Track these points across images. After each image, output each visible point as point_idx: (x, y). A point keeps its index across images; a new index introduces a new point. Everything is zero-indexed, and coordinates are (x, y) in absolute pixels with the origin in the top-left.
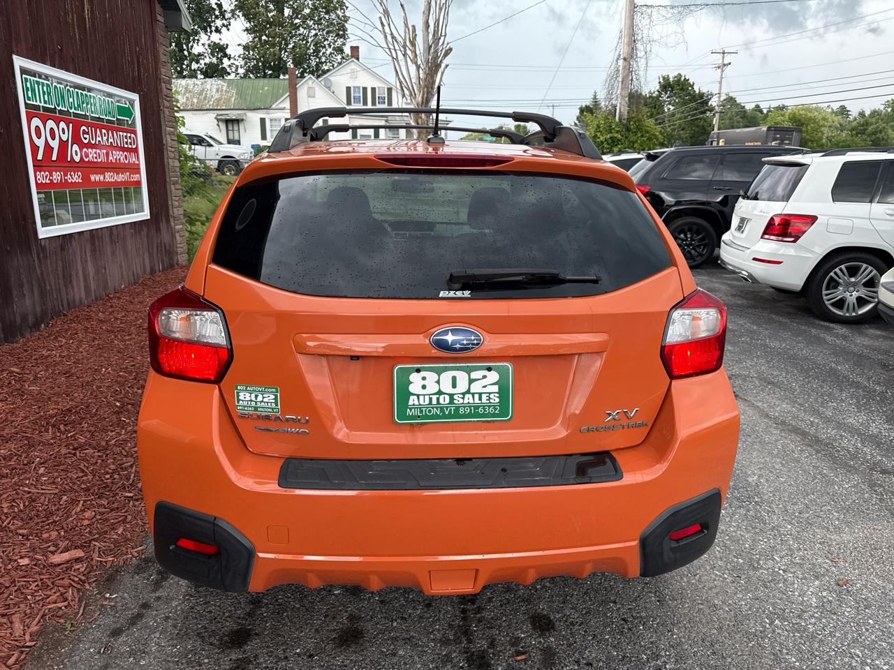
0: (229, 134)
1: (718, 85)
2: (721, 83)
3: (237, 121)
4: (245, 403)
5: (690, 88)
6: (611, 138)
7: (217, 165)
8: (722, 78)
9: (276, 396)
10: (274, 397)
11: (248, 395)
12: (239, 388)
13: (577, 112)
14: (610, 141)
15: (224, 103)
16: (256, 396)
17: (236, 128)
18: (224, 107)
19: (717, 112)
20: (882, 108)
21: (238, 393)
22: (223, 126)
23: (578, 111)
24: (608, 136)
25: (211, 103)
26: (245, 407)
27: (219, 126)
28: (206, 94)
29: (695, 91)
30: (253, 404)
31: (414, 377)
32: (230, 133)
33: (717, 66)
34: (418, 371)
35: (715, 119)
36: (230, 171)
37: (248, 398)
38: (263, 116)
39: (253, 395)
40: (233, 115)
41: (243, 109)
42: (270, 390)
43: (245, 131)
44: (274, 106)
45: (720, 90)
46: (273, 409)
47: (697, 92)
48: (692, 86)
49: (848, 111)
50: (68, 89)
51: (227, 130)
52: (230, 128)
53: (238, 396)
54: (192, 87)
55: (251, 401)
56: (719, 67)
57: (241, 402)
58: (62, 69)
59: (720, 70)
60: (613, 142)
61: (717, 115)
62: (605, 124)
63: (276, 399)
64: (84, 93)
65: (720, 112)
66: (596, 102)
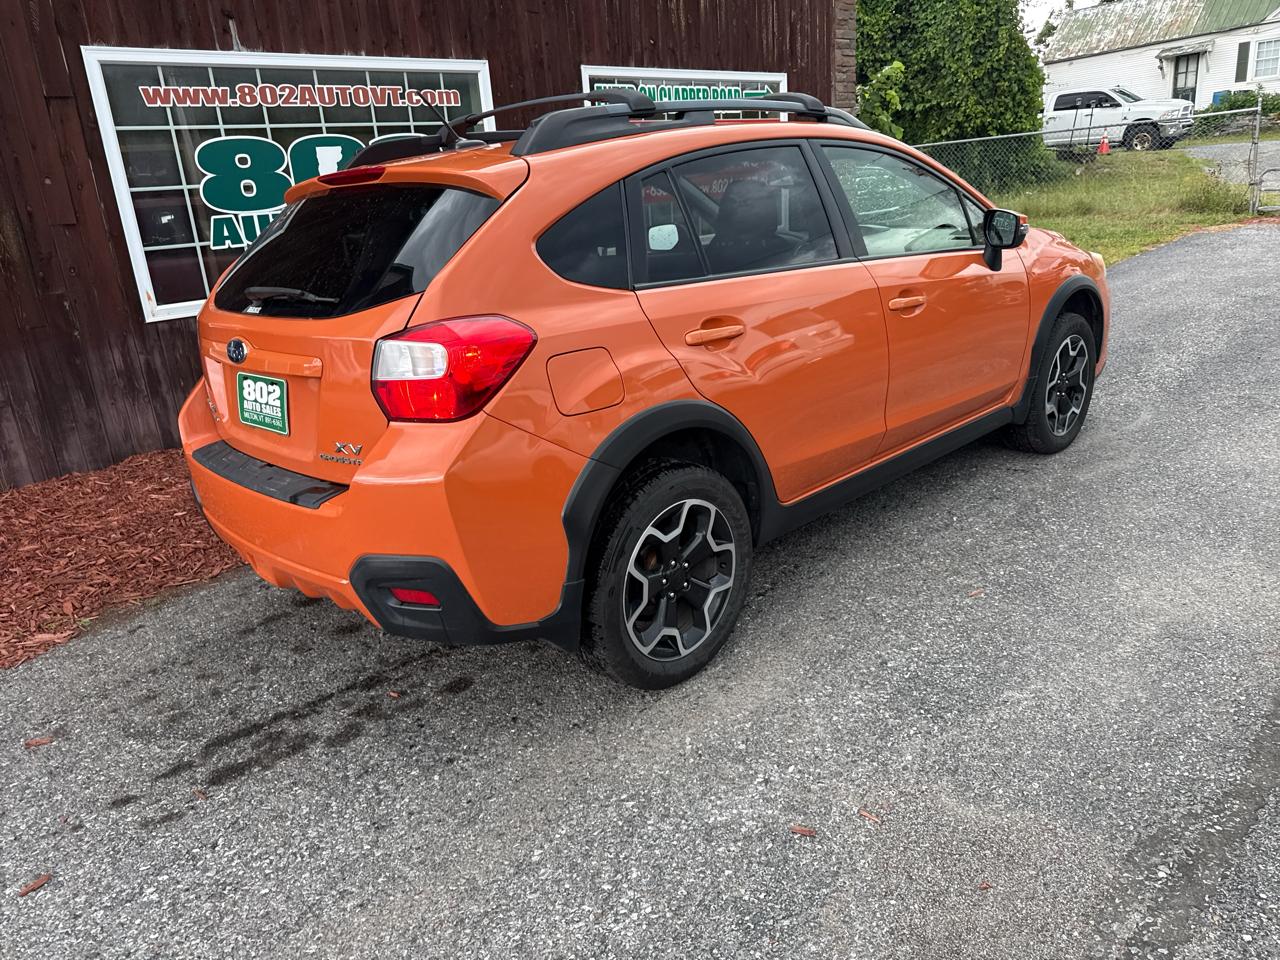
0: (1179, 80)
3: (1196, 56)
7: (1122, 135)
15: (1178, 27)
17: (1192, 67)
18: (1176, 36)
22: (1169, 68)
25: (1156, 32)
27: (1161, 68)
28: (1152, 19)
32: (1181, 78)
36: (1142, 143)
38: (1244, 39)
40: (1189, 46)
41: (1210, 33)
43: (1208, 71)
44: (1270, 18)
50: (663, 89)
51: (1176, 74)
52: (1182, 69)
54: (1131, 11)
58: (653, 67)
64: (688, 88)
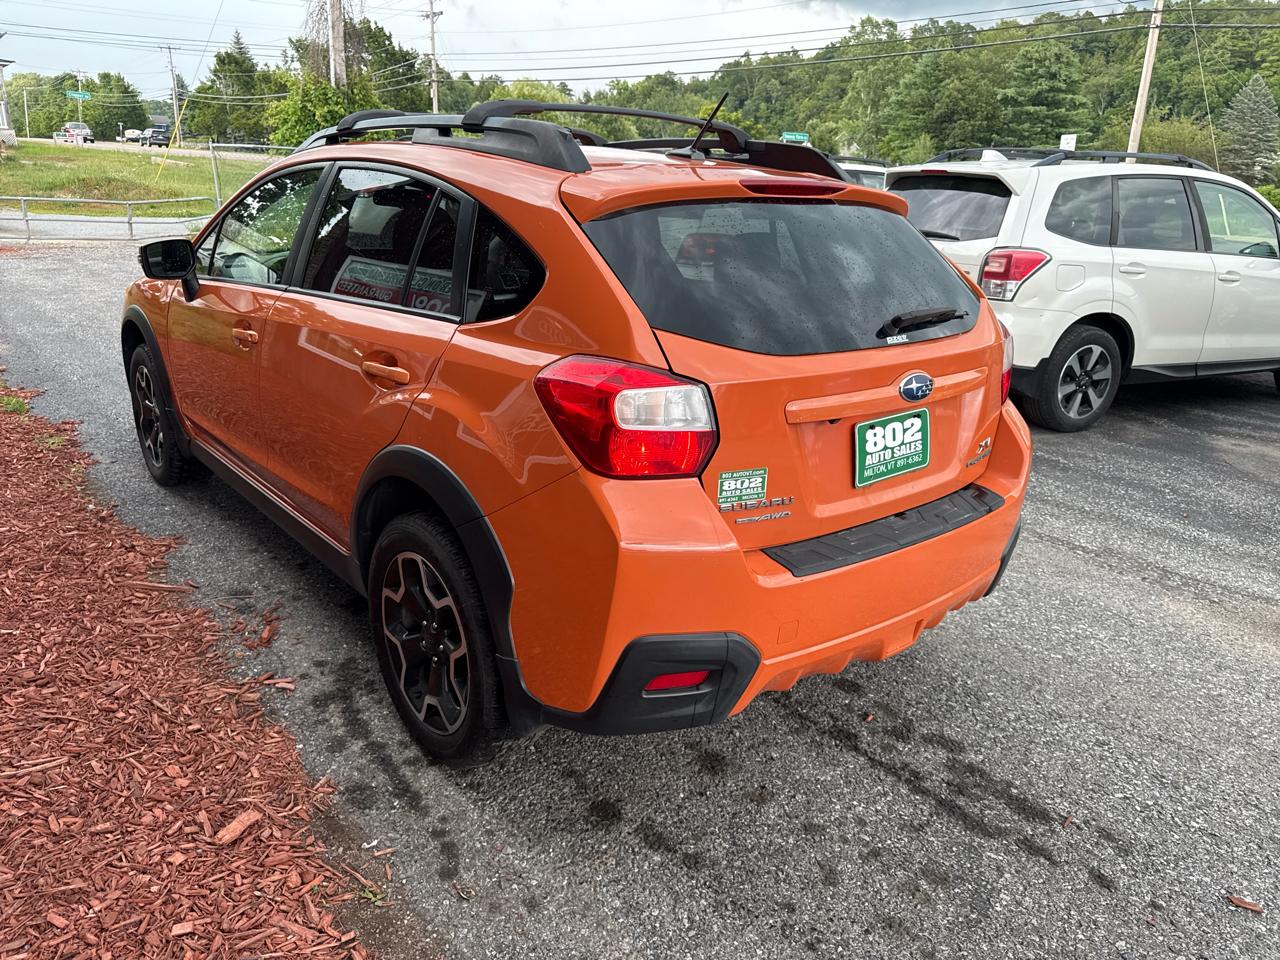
1: (430, 42)
2: (432, 39)
4: (729, 494)
5: (387, 42)
6: (329, 112)
8: (433, 32)
9: (764, 478)
10: (761, 480)
11: (733, 482)
12: (724, 476)
13: (212, 63)
14: (329, 118)
16: (742, 483)
19: (434, 81)
20: (607, 89)
21: (722, 483)
23: (214, 60)
24: (326, 109)
26: (727, 498)
29: (394, 47)
30: (738, 492)
31: (869, 434)
33: (424, 14)
34: (872, 427)
35: (432, 91)
37: (733, 487)
39: (739, 482)
42: (758, 472)
45: (434, 49)
46: (758, 494)
47: (397, 49)
48: (389, 38)
49: (570, 90)
53: (722, 485)
55: (736, 489)
56: (428, 16)
57: (724, 493)
59: (429, 20)
60: (333, 118)
61: (434, 85)
62: (316, 90)
63: (763, 482)
65: (438, 82)
66: (241, 48)
